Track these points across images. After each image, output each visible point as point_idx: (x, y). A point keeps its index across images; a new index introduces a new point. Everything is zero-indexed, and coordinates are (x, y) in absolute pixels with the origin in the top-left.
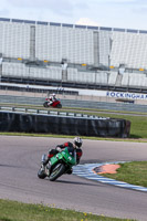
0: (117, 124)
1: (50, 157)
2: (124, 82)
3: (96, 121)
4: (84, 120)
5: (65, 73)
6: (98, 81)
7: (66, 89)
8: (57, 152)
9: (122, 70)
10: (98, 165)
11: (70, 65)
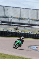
1: (15, 43)
3: (37, 35)
4: (34, 34)
5: (29, 22)
7: (29, 26)
8: (17, 41)
10: (37, 46)
11: (30, 19)
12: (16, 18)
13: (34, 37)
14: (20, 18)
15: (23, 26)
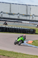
0: (32, 30)
2: (34, 19)
6: (27, 19)
7: (19, 21)
9: (33, 16)
11: (20, 15)
12: (6, 13)
13: (24, 32)
14: (10, 13)
15: (13, 21)
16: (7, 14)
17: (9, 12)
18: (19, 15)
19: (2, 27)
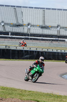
5: (59, 32)
7: (59, 39)
12: (36, 26)
14: (44, 26)
16: (38, 28)
17: (41, 24)
18: (59, 28)
19: (31, 51)
